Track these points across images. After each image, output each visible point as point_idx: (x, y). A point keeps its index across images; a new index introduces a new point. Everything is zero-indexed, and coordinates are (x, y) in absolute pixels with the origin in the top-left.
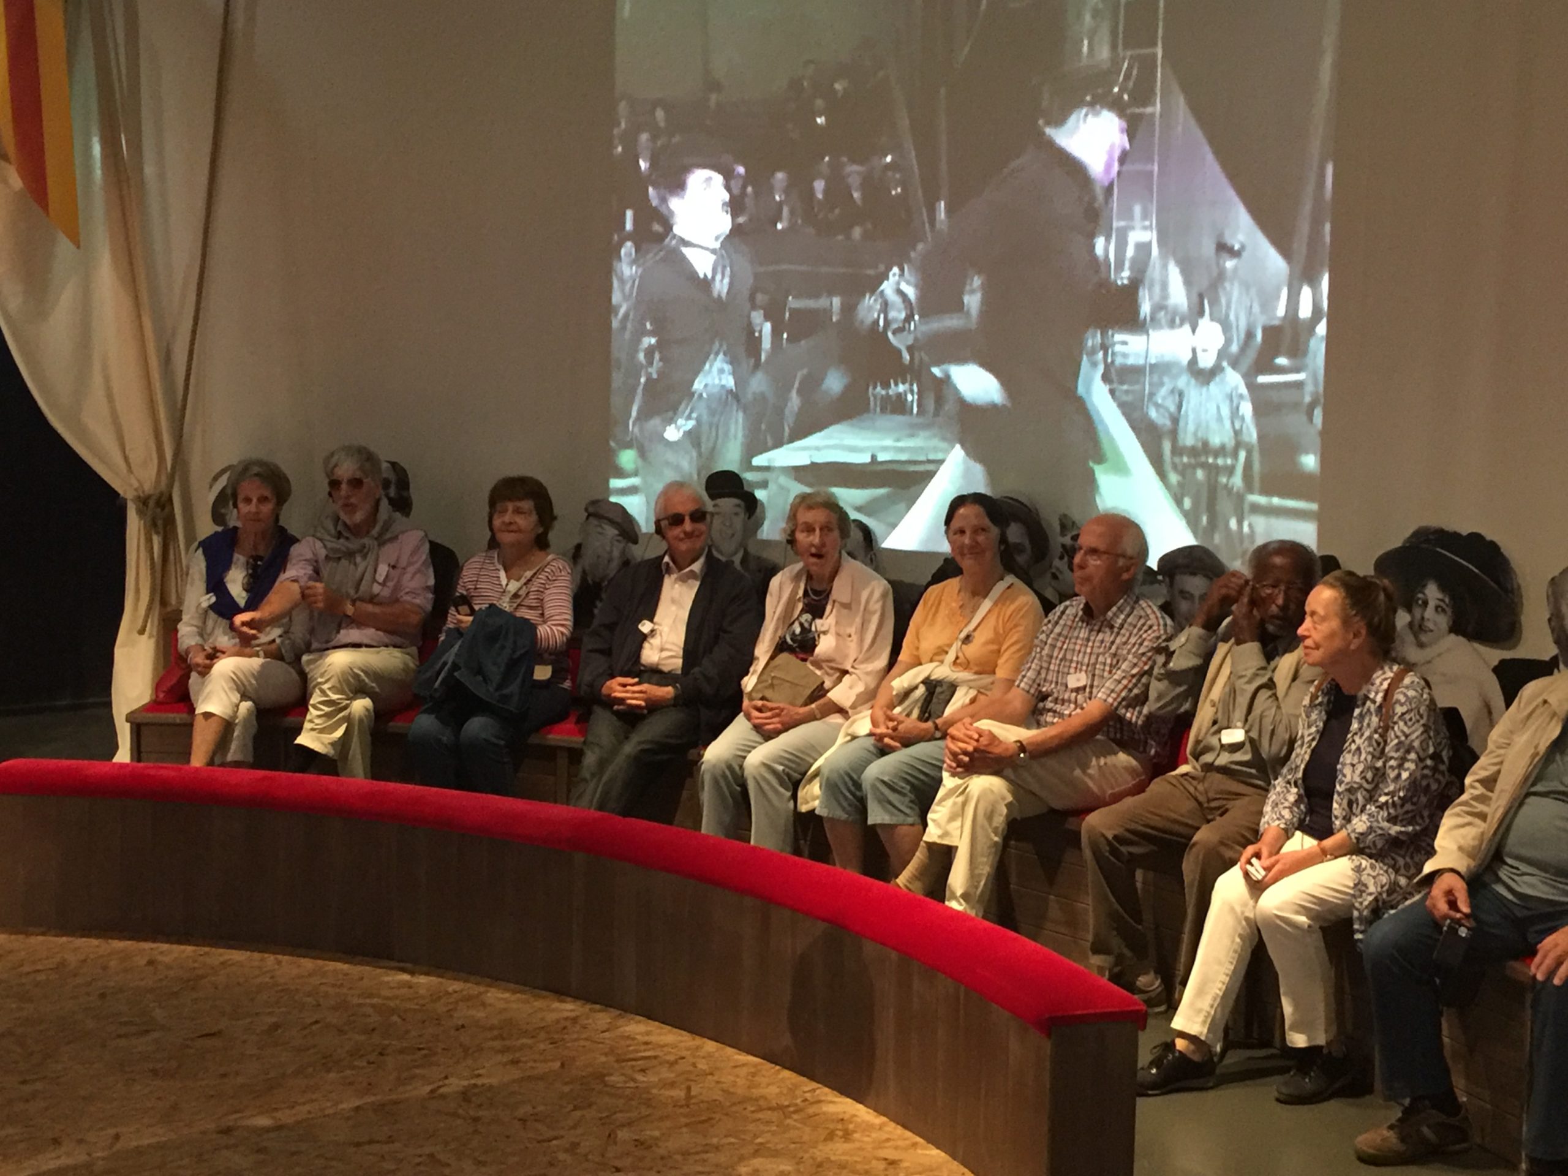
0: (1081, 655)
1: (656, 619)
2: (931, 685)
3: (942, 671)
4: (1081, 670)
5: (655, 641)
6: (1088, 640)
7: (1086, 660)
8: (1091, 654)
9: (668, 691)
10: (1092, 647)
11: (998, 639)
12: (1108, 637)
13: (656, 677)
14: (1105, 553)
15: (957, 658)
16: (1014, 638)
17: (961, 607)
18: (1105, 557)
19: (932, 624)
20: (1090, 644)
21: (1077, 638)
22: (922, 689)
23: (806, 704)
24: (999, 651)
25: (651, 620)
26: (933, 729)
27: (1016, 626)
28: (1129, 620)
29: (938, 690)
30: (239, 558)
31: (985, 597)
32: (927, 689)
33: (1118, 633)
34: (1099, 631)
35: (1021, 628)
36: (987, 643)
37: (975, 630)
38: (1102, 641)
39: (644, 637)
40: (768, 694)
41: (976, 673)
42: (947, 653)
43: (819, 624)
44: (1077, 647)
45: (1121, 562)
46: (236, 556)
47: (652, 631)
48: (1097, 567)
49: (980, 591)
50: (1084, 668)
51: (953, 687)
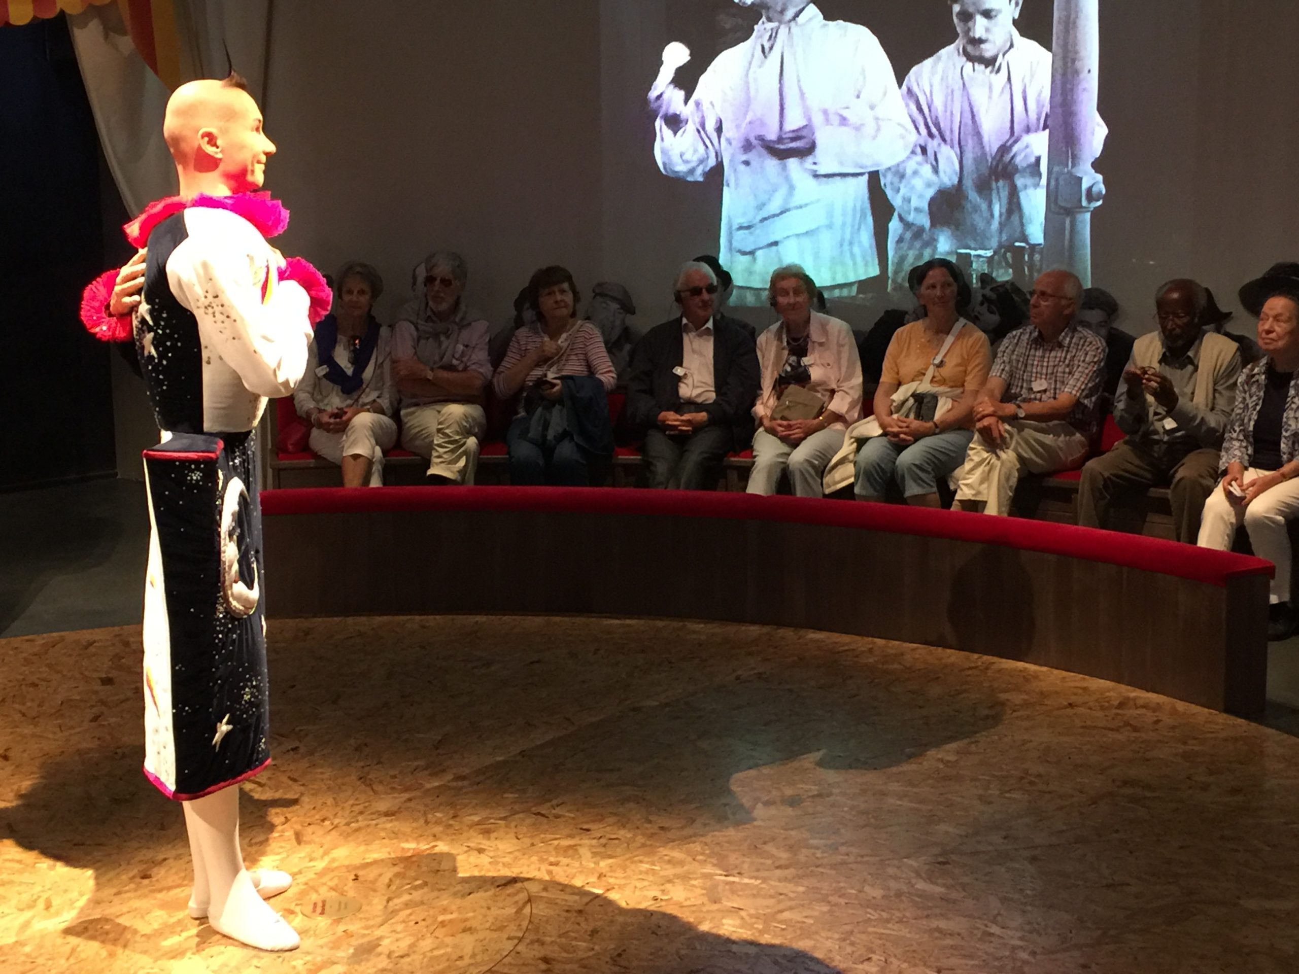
0: (1039, 368)
1: (684, 365)
2: (919, 398)
3: (924, 386)
4: (1041, 378)
5: (689, 381)
6: (1043, 357)
7: (1044, 371)
8: (1047, 367)
9: (703, 416)
10: (1048, 362)
11: (964, 363)
12: (1060, 354)
13: (693, 407)
14: (1051, 296)
15: (934, 377)
16: (977, 362)
17: (929, 341)
18: (1051, 299)
19: (908, 355)
20: (1046, 360)
21: (1035, 356)
22: (911, 401)
23: (815, 418)
24: (965, 371)
25: (681, 365)
26: (934, 427)
27: (977, 352)
28: (1074, 341)
29: (925, 401)
30: (342, 339)
31: (948, 333)
32: (916, 401)
33: (1067, 351)
34: (1051, 351)
35: (981, 354)
36: (958, 365)
37: (945, 356)
38: (1056, 357)
39: (679, 379)
40: (786, 413)
41: (951, 387)
42: (924, 374)
43: (805, 361)
44: (1036, 363)
45: (1064, 302)
46: (340, 337)
47: (685, 374)
48: (1046, 306)
49: (943, 329)
50: (1044, 376)
51: (935, 398)
